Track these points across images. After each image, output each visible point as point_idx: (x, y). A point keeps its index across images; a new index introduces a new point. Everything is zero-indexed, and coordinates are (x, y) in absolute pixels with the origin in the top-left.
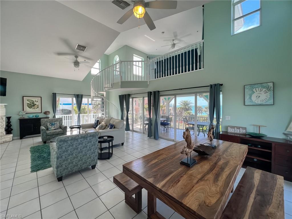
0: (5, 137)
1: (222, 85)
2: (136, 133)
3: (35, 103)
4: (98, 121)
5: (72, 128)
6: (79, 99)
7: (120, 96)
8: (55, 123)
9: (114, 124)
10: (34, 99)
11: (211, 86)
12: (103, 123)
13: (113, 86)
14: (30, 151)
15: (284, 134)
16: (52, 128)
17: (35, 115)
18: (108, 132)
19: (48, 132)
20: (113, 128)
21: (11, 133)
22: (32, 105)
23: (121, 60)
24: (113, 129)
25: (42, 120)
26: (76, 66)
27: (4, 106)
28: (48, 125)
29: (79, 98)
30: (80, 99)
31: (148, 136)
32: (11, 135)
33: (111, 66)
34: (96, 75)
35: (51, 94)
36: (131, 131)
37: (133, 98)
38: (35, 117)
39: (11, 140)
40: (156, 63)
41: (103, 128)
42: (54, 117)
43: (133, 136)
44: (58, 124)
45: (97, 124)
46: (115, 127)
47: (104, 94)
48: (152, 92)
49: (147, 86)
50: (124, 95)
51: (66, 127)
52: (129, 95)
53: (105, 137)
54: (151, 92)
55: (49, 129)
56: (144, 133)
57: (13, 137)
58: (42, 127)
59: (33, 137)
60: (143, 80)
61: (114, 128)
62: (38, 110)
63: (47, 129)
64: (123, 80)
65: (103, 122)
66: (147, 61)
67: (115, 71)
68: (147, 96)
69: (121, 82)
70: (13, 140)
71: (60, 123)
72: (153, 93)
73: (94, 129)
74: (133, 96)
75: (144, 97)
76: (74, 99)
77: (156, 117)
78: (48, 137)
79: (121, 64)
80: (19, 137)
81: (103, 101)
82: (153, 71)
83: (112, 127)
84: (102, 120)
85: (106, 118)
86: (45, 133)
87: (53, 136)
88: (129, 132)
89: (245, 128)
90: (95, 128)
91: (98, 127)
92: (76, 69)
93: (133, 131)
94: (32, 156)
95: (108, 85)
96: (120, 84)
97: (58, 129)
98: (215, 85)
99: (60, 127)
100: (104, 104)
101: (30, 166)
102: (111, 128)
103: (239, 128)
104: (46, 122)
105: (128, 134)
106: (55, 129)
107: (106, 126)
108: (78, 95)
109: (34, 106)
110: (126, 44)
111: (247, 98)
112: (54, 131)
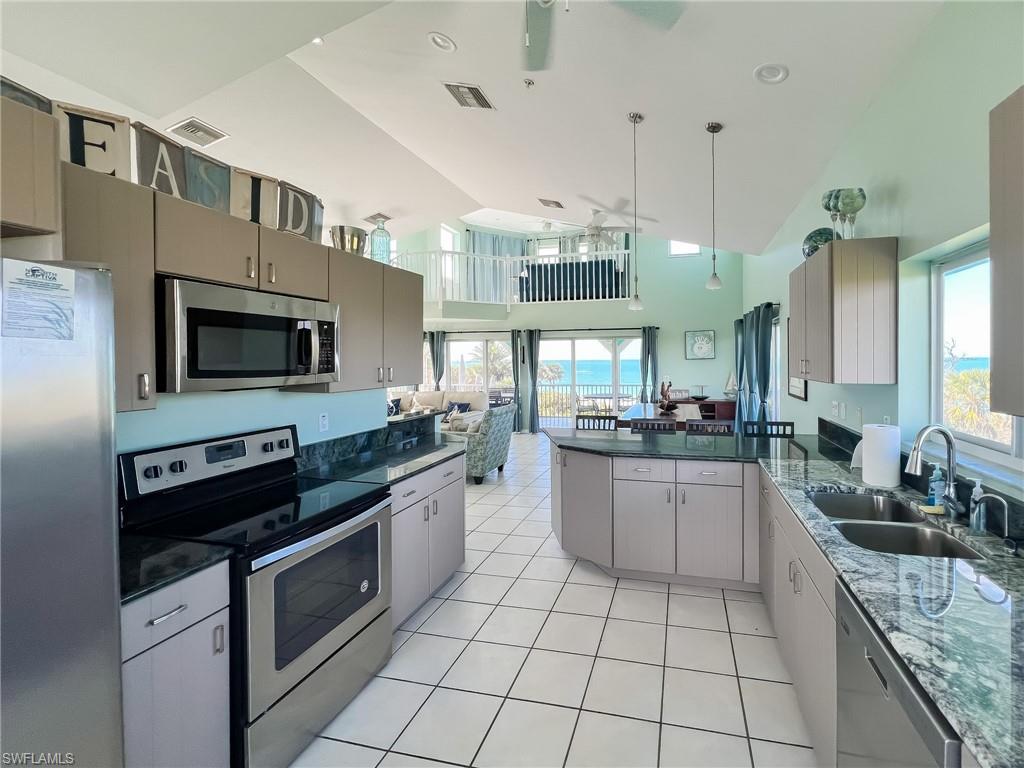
1: (658, 328)
11: (644, 329)
15: (725, 393)
48: (524, 330)
49: (506, 315)
54: (521, 331)
64: (449, 297)
72: (524, 334)
89: (687, 391)
98: (650, 328)
103: (680, 391)
111: (689, 348)
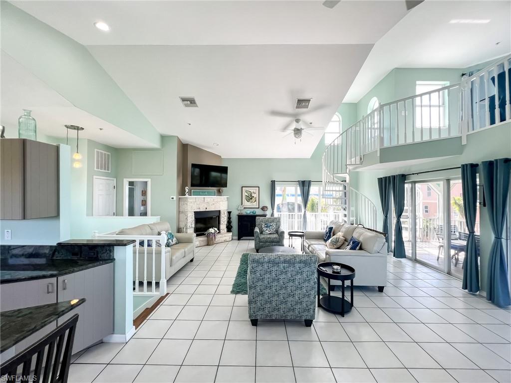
0: (226, 235)
2: (425, 269)
3: (252, 195)
4: (331, 229)
5: (291, 235)
6: (305, 188)
7: (380, 180)
8: (271, 224)
9: (361, 239)
10: (252, 190)
12: (340, 235)
13: (364, 160)
14: (241, 259)
16: (267, 231)
17: (252, 210)
18: (346, 256)
19: (262, 236)
20: (358, 248)
21: (231, 232)
22: (250, 198)
23: (382, 104)
24: (357, 252)
25: (257, 218)
26: (297, 136)
27: (226, 199)
28: (263, 226)
29: (305, 185)
30: (307, 188)
31: (465, 287)
32: (231, 234)
33: (360, 122)
34: (330, 144)
35: (270, 182)
36: (410, 259)
37: (415, 182)
38: (252, 214)
39: (231, 239)
40: (493, 79)
41: (339, 244)
42: (272, 215)
43: (414, 274)
44: (275, 226)
45: (330, 233)
46: (363, 247)
47: (345, 178)
48: (479, 164)
49: (460, 149)
50: (389, 177)
51: (283, 233)
52: (403, 177)
53: (335, 267)
54: (477, 165)
55: (264, 233)
56: (449, 273)
57: (232, 236)
58: (257, 230)
59: (249, 240)
60: (444, 135)
61: (361, 249)
62: (255, 205)
63: (262, 233)
65: (339, 233)
66: (459, 84)
67: (370, 130)
68: (460, 176)
69: (380, 149)
70: (232, 239)
71: (277, 224)
72: (481, 168)
73: (323, 243)
74: (414, 178)
75: (448, 181)
76: (299, 188)
77: (498, 237)
78: (261, 243)
79: (380, 111)
80: (237, 238)
81: (345, 191)
82: (483, 106)
83: (357, 245)
84: (339, 227)
85: (347, 226)
86: (258, 238)
87: (274, 243)
88: (403, 260)
90: (326, 241)
91: (330, 240)
92: (298, 140)
93: (415, 260)
94: (240, 267)
95: (353, 159)
96: (379, 155)
97: (273, 234)
99: (277, 232)
100: (347, 197)
101: (233, 283)
102: (353, 248)
104: (261, 221)
105: (399, 266)
106: (270, 234)
107: (346, 240)
108: (304, 181)
109: (251, 199)
110: (396, 67)
112: (269, 236)
